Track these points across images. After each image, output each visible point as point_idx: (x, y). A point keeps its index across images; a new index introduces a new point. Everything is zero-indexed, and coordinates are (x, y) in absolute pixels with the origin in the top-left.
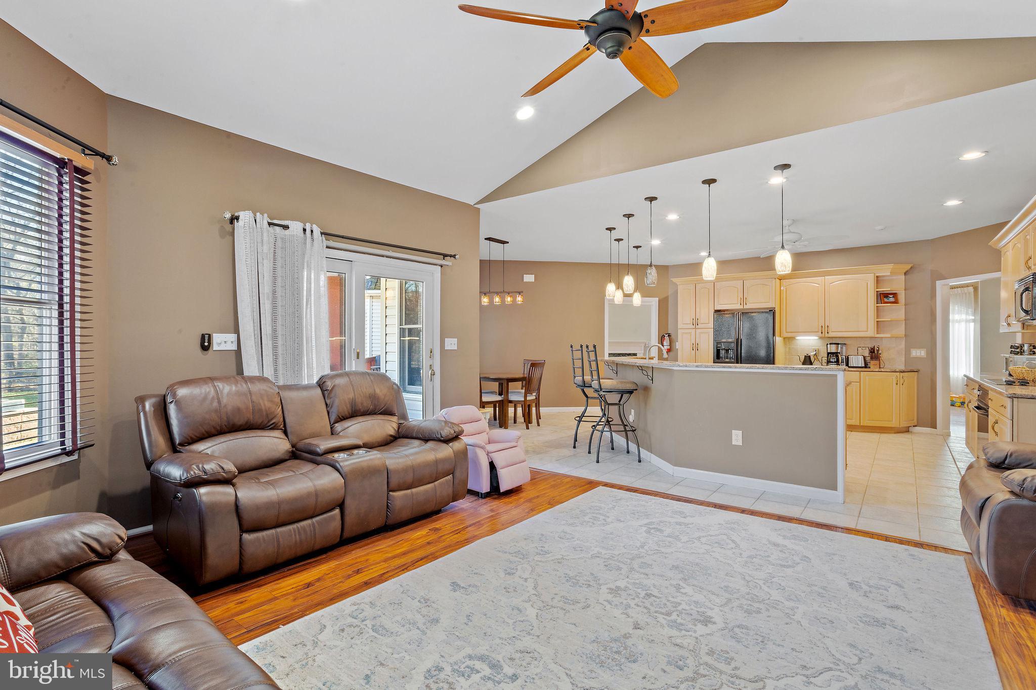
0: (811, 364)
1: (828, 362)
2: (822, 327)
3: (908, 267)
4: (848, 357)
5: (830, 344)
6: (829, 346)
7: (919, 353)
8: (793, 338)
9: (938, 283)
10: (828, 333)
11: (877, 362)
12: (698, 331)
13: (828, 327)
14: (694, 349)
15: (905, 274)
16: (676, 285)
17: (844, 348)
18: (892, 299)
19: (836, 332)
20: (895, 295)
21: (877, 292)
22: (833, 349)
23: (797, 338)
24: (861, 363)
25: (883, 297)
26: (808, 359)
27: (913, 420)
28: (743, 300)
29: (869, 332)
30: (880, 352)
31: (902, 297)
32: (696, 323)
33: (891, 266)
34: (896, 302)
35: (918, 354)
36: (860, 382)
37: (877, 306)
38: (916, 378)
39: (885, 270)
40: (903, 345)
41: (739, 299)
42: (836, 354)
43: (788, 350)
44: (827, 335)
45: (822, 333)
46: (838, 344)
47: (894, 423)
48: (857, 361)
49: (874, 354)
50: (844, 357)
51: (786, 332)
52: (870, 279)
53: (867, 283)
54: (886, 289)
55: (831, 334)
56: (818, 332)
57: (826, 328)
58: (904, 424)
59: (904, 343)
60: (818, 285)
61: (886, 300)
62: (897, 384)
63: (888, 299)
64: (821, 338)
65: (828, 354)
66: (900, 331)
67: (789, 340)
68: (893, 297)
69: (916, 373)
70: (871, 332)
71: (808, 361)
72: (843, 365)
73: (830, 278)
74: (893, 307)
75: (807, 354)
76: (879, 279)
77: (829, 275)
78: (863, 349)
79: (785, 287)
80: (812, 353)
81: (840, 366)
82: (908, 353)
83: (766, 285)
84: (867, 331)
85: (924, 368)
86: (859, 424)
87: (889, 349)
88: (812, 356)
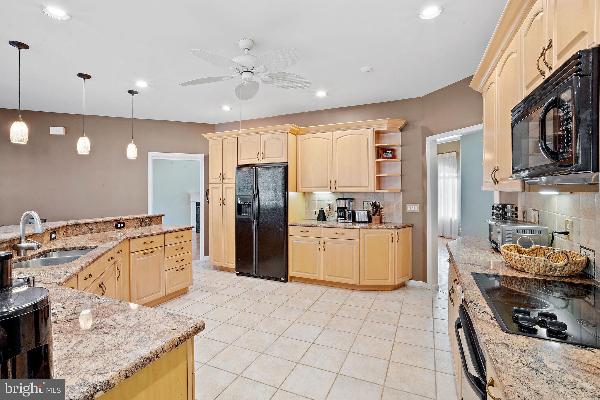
0: (324, 219)
1: (339, 217)
2: (331, 182)
3: (402, 123)
4: (355, 212)
5: (339, 199)
6: (338, 200)
8: (311, 193)
9: (428, 139)
10: (335, 188)
11: (378, 217)
12: (225, 186)
15: (401, 130)
16: (207, 141)
17: (352, 203)
18: (390, 155)
19: (344, 187)
20: (393, 151)
21: (378, 147)
22: (341, 204)
23: (313, 193)
24: (365, 219)
25: (381, 152)
26: (322, 214)
27: (409, 274)
28: (261, 155)
29: (369, 188)
30: (381, 207)
31: (399, 153)
32: (223, 177)
33: (386, 121)
34: (394, 157)
35: (412, 209)
36: (359, 240)
37: (379, 162)
38: (410, 232)
39: (382, 124)
40: (400, 201)
41: (257, 154)
42: (343, 209)
43: (307, 204)
44: (335, 190)
45: (331, 188)
46: (345, 199)
47: (390, 282)
48: (362, 216)
49: (376, 209)
50: (351, 212)
51: (302, 187)
52: (370, 134)
53: (368, 138)
54: (384, 145)
55: (339, 190)
56: (327, 187)
57: (334, 183)
58: (399, 281)
59: (401, 198)
60: (327, 140)
61: (385, 155)
62: (392, 241)
63: (387, 155)
64: (333, 193)
65: (338, 208)
66: (398, 186)
67: (307, 195)
68: (391, 153)
69: (411, 228)
70: (371, 187)
71: (322, 217)
72: (350, 220)
73: (337, 134)
74: (392, 163)
75: (322, 209)
76: (378, 134)
77: (336, 130)
78: (367, 204)
79: (300, 143)
80: (326, 208)
81: (347, 222)
82: (404, 208)
83: (280, 139)
84: (368, 187)
85: (417, 222)
86: (358, 284)
87: (389, 204)
88: (325, 212)
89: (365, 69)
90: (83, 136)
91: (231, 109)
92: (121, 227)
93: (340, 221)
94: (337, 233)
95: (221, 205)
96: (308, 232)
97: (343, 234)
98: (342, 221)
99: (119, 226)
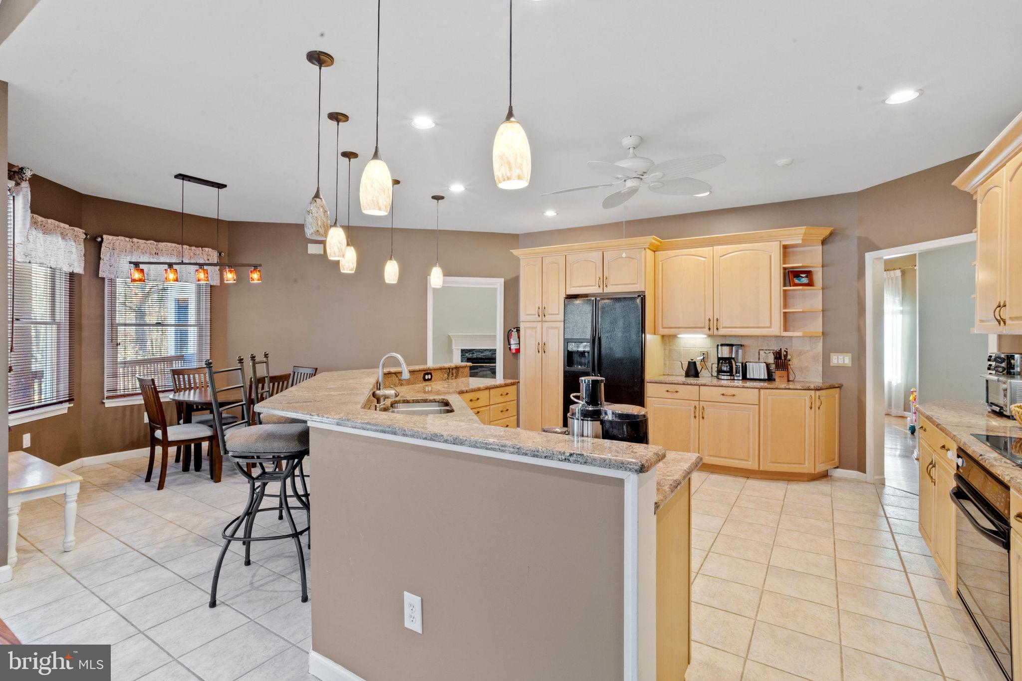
0: (697, 375)
1: (720, 371)
2: (710, 320)
3: (826, 232)
4: (746, 365)
5: (722, 345)
6: (720, 347)
7: (841, 360)
8: (675, 336)
9: (869, 256)
10: (717, 329)
11: (784, 373)
12: (546, 325)
13: (717, 320)
14: (540, 351)
15: (824, 242)
16: (517, 260)
17: (740, 351)
18: (805, 280)
19: (731, 327)
20: (809, 274)
21: (785, 269)
22: (725, 352)
23: (679, 336)
24: (763, 375)
25: (792, 276)
26: (692, 367)
27: (834, 460)
28: (603, 281)
29: (772, 329)
30: (789, 357)
31: (818, 278)
32: (542, 313)
33: (802, 230)
34: (810, 284)
35: (841, 362)
36: (759, 405)
37: (785, 291)
38: (837, 396)
39: (795, 235)
40: (819, 348)
41: (598, 279)
42: (729, 360)
43: (667, 352)
44: (716, 332)
45: (709, 329)
46: (731, 345)
47: (807, 467)
48: (757, 370)
49: (781, 361)
50: (740, 364)
51: (663, 328)
52: (774, 250)
53: (770, 256)
54: (795, 263)
55: (722, 332)
56: (704, 328)
57: (715, 322)
58: (821, 468)
59: (821, 344)
60: (704, 259)
61: (796, 281)
62: (811, 408)
63: (799, 280)
64: (710, 336)
65: (719, 359)
66: (816, 326)
67: (668, 339)
68: (807, 277)
69: (838, 390)
70: (776, 329)
71: (692, 371)
72: (738, 377)
73: (720, 249)
74: (807, 292)
75: (692, 360)
76: (786, 250)
77: (719, 244)
78: (765, 353)
79: (660, 263)
80: (698, 359)
81: (734, 379)
82: (826, 359)
83: (633, 258)
84: (770, 327)
85: (849, 382)
86: (757, 469)
87: (800, 353)
88: (698, 364)
89: (783, 161)
90: (391, 259)
91: (557, 214)
92: (428, 380)
93: (723, 377)
94: (723, 395)
95: (539, 352)
96: (677, 392)
97: (734, 395)
98: (725, 377)
99: (427, 377)
